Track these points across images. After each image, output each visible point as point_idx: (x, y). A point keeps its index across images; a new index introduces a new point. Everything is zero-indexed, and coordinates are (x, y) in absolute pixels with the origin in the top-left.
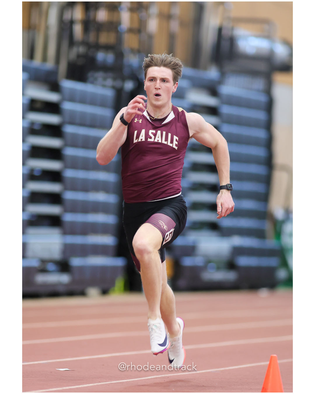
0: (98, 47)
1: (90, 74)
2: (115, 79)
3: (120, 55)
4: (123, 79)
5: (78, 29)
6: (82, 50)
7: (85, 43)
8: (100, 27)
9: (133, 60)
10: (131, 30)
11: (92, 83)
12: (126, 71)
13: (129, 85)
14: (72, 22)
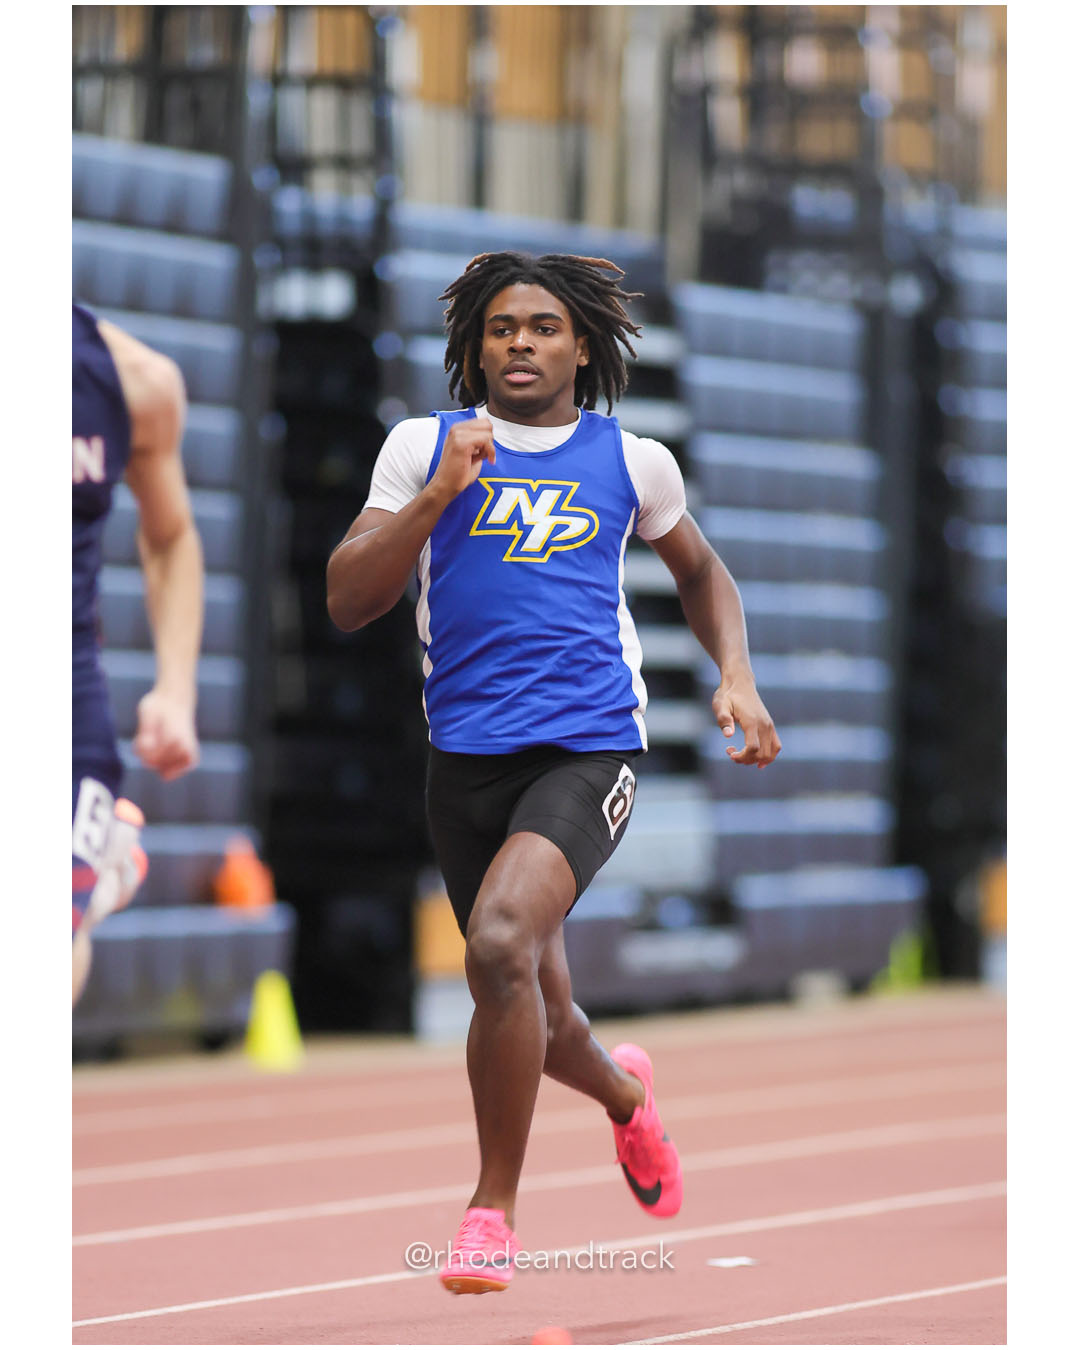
0: (796, 169)
1: (772, 260)
2: (857, 274)
4: (885, 271)
5: (728, 116)
6: (742, 181)
7: (754, 160)
8: (801, 103)
9: (915, 209)
10: (904, 110)
11: (782, 290)
12: (893, 248)
13: (907, 294)
14: (705, 92)
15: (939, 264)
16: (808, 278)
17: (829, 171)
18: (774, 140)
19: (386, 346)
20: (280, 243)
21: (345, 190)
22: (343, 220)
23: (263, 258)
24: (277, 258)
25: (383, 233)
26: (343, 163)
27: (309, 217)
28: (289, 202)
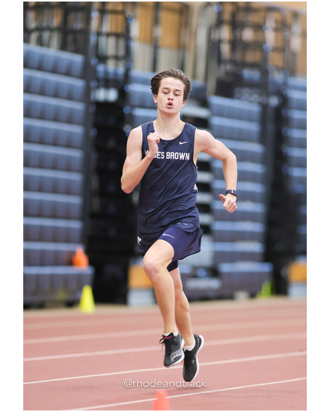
0: (244, 65)
1: (237, 90)
2: (260, 95)
3: (265, 73)
4: (268, 95)
5: (226, 49)
6: (229, 67)
7: (233, 62)
8: (246, 46)
9: (277, 77)
10: (275, 49)
11: (239, 98)
12: (271, 88)
13: (274, 101)
14: (220, 42)
15: (284, 93)
16: (246, 96)
17: (253, 66)
18: (238, 56)
19: (126, 110)
20: (98, 80)
21: (117, 66)
22: (116, 74)
23: (93, 84)
24: (96, 84)
25: (127, 78)
26: (117, 58)
27: (106, 73)
28: (101, 68)
